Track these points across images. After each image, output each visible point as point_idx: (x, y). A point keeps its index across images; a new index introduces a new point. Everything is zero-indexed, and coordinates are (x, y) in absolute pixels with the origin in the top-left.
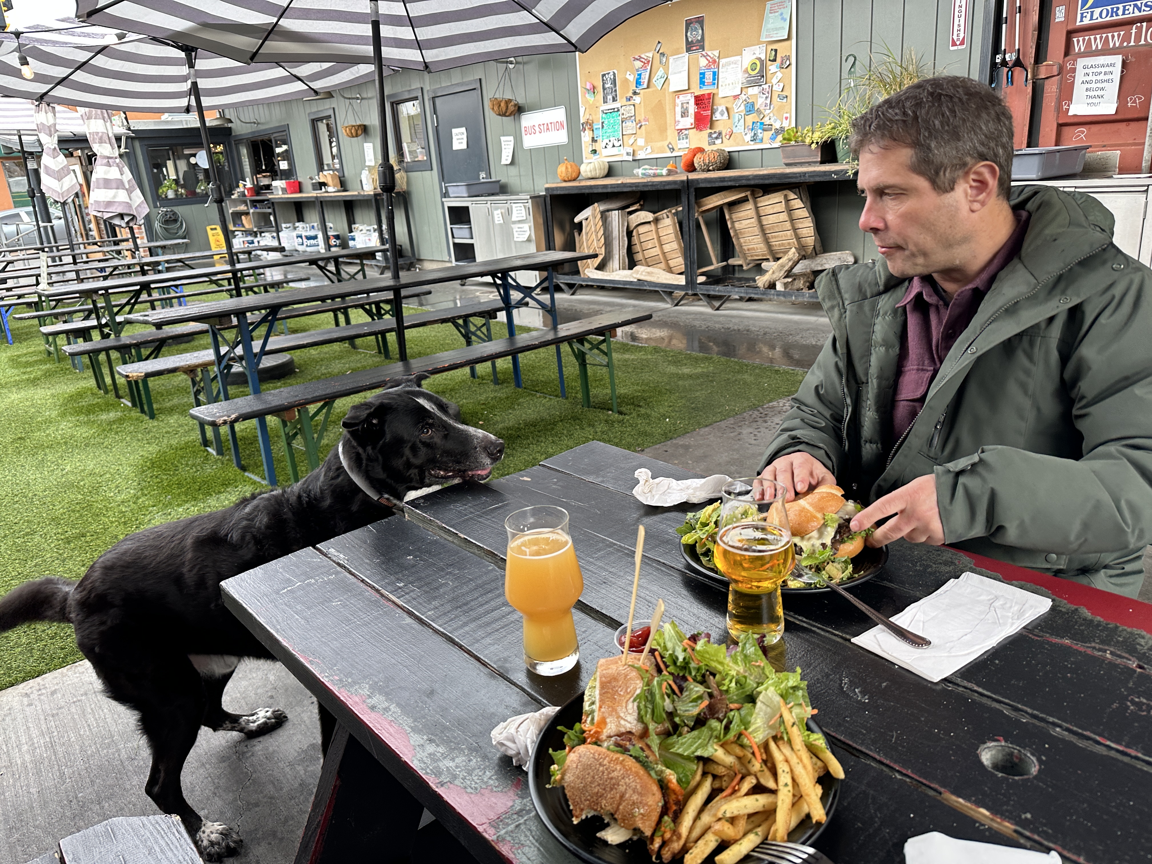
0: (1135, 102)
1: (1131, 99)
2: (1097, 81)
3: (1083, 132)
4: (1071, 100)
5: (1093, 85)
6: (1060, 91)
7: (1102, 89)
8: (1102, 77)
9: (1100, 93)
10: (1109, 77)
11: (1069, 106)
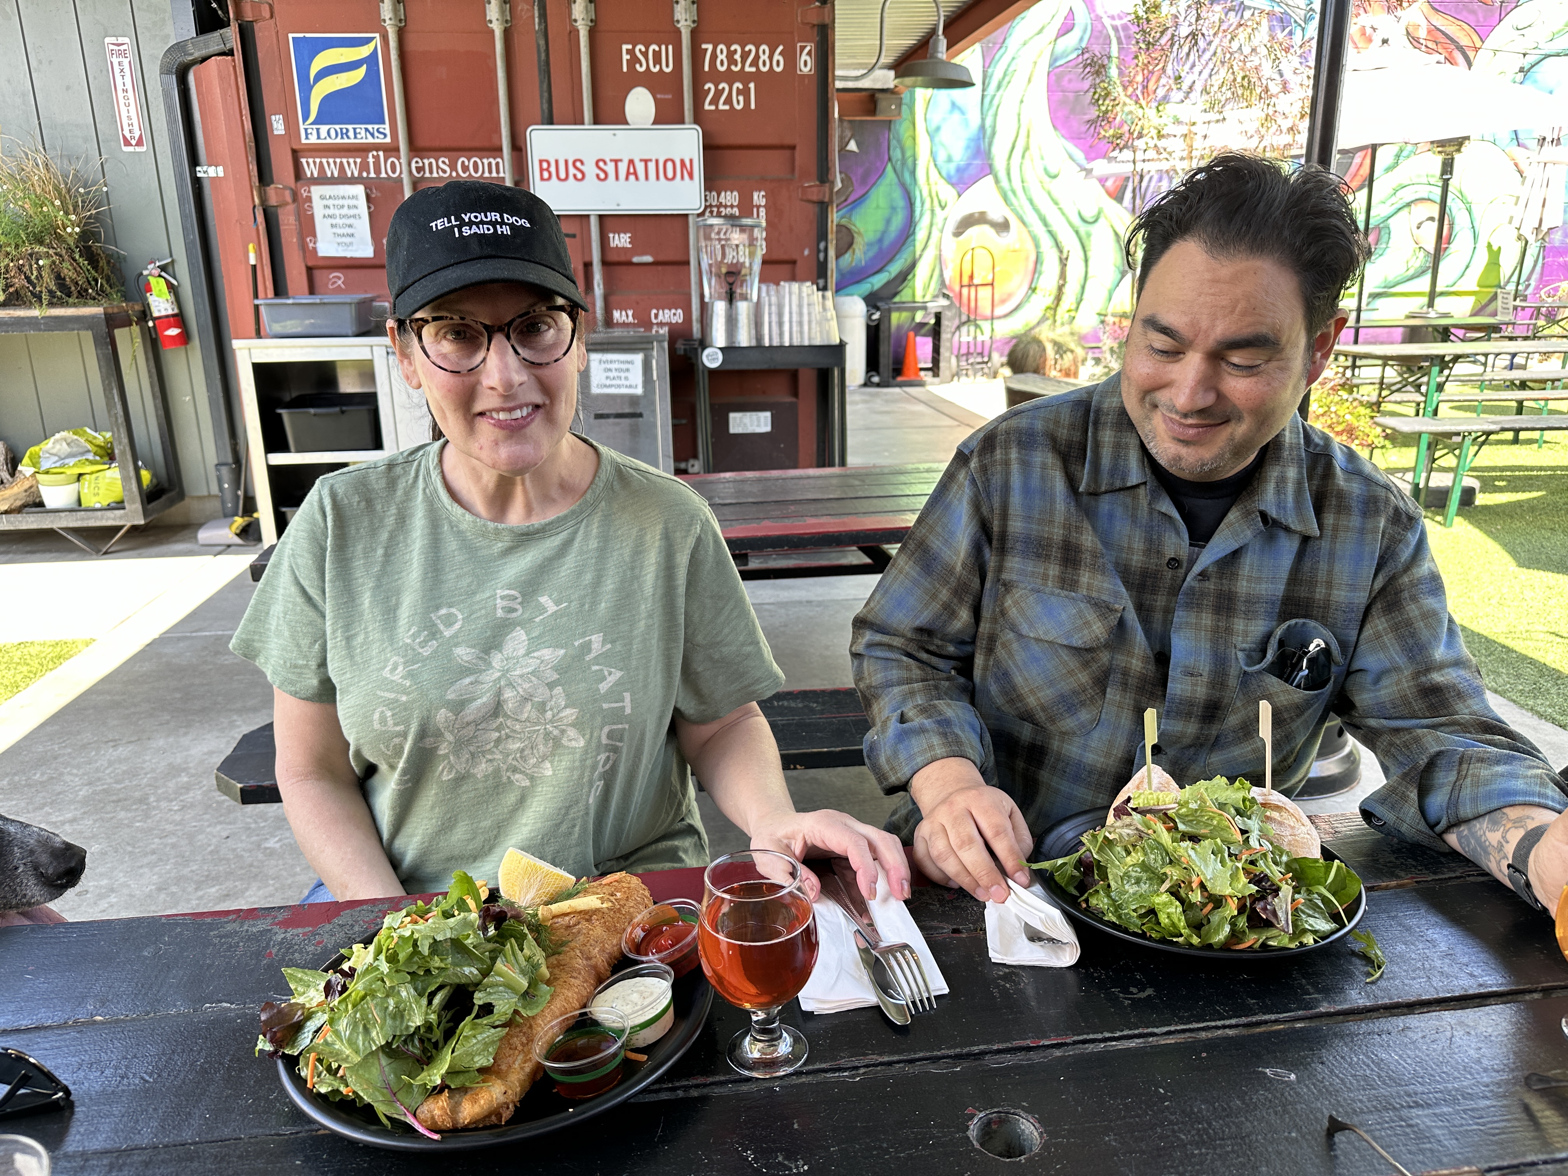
2: (343, 216)
3: (339, 278)
4: (315, 236)
5: (338, 221)
6: (299, 225)
7: (350, 226)
8: (345, 211)
9: (348, 231)
10: (355, 212)
11: (315, 243)
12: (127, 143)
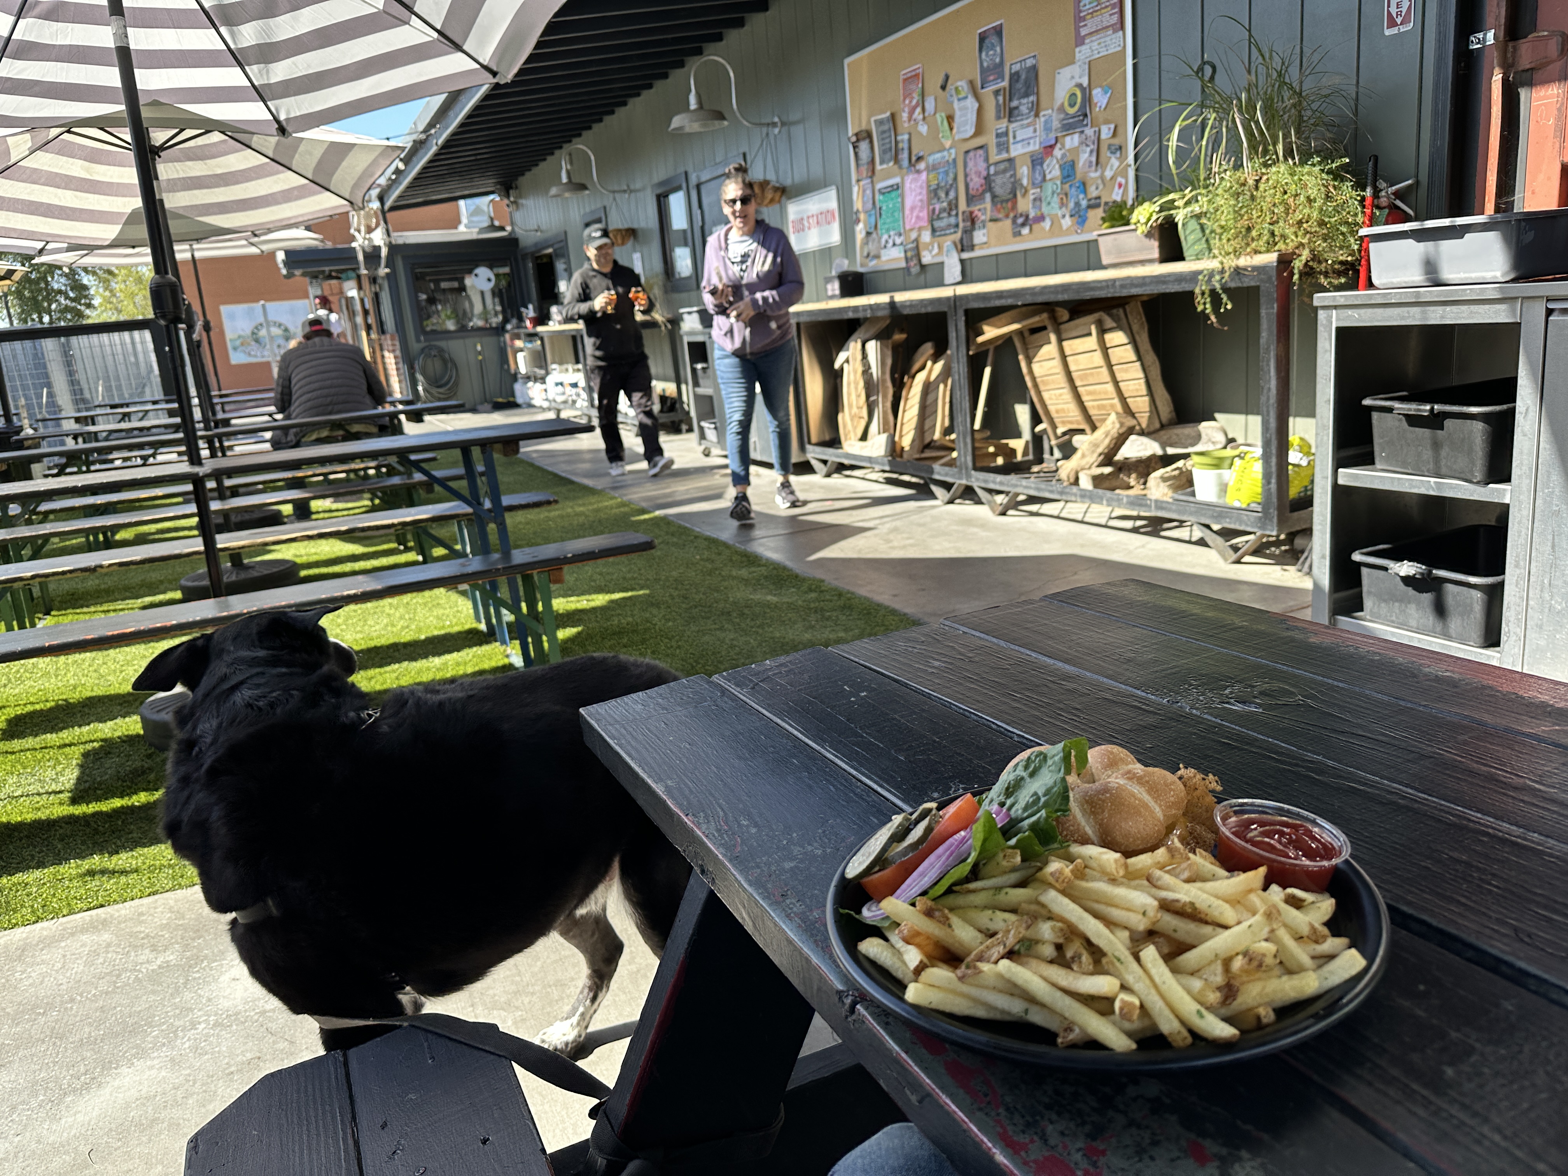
12: (1392, 23)
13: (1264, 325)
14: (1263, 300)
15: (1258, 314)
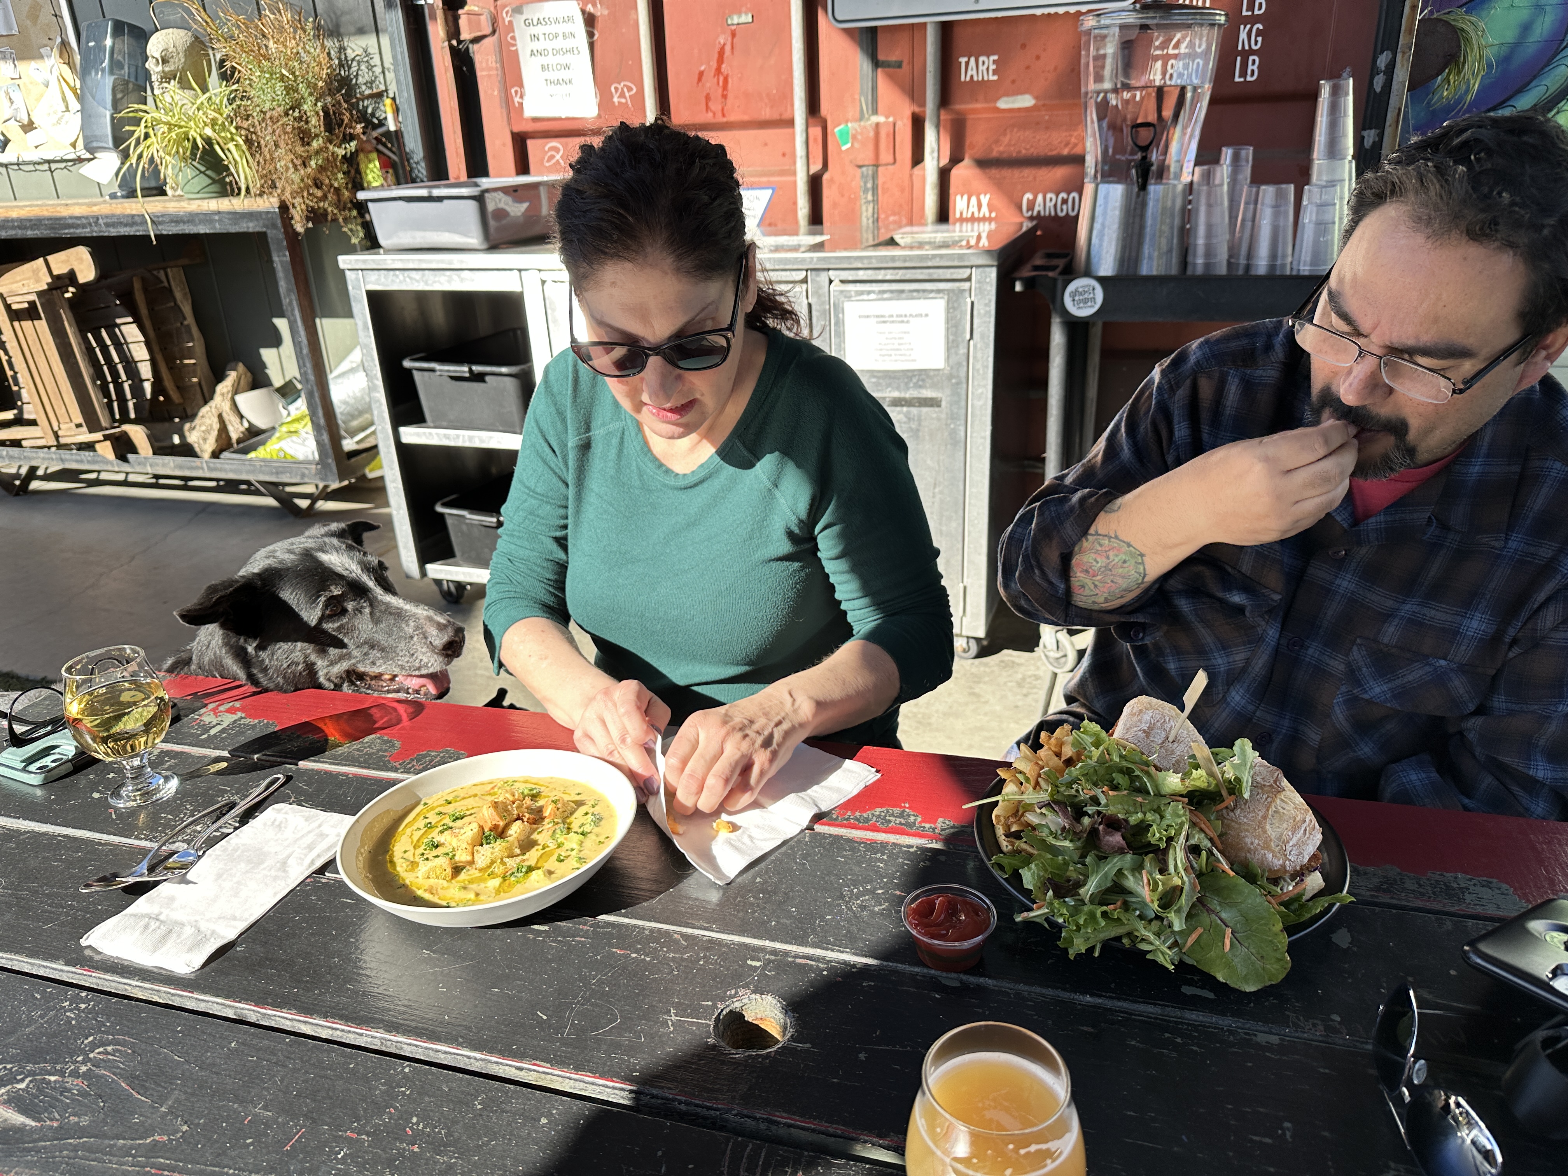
0: (622, 95)
1: (616, 89)
2: (556, 52)
3: (557, 150)
4: (521, 86)
5: (550, 60)
6: (503, 67)
7: (567, 67)
8: (559, 43)
9: (564, 75)
10: (569, 43)
11: (522, 97)
13: (280, 274)
14: (273, 247)
15: (270, 261)
